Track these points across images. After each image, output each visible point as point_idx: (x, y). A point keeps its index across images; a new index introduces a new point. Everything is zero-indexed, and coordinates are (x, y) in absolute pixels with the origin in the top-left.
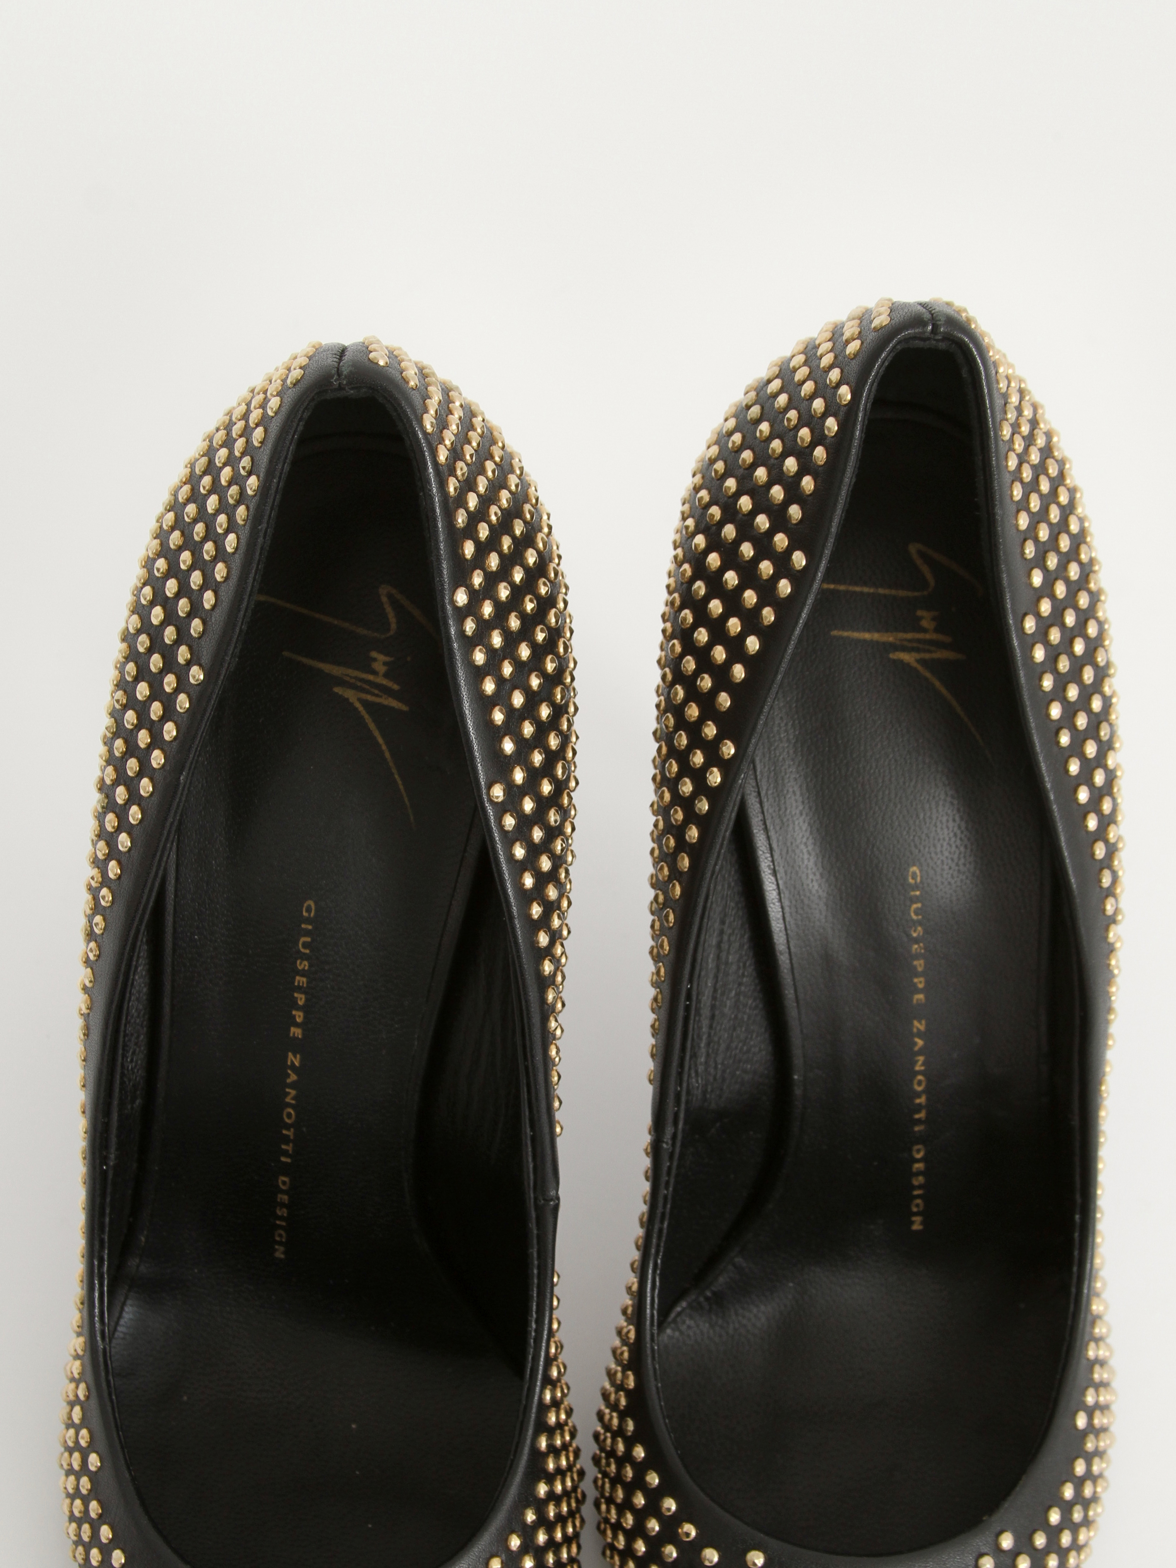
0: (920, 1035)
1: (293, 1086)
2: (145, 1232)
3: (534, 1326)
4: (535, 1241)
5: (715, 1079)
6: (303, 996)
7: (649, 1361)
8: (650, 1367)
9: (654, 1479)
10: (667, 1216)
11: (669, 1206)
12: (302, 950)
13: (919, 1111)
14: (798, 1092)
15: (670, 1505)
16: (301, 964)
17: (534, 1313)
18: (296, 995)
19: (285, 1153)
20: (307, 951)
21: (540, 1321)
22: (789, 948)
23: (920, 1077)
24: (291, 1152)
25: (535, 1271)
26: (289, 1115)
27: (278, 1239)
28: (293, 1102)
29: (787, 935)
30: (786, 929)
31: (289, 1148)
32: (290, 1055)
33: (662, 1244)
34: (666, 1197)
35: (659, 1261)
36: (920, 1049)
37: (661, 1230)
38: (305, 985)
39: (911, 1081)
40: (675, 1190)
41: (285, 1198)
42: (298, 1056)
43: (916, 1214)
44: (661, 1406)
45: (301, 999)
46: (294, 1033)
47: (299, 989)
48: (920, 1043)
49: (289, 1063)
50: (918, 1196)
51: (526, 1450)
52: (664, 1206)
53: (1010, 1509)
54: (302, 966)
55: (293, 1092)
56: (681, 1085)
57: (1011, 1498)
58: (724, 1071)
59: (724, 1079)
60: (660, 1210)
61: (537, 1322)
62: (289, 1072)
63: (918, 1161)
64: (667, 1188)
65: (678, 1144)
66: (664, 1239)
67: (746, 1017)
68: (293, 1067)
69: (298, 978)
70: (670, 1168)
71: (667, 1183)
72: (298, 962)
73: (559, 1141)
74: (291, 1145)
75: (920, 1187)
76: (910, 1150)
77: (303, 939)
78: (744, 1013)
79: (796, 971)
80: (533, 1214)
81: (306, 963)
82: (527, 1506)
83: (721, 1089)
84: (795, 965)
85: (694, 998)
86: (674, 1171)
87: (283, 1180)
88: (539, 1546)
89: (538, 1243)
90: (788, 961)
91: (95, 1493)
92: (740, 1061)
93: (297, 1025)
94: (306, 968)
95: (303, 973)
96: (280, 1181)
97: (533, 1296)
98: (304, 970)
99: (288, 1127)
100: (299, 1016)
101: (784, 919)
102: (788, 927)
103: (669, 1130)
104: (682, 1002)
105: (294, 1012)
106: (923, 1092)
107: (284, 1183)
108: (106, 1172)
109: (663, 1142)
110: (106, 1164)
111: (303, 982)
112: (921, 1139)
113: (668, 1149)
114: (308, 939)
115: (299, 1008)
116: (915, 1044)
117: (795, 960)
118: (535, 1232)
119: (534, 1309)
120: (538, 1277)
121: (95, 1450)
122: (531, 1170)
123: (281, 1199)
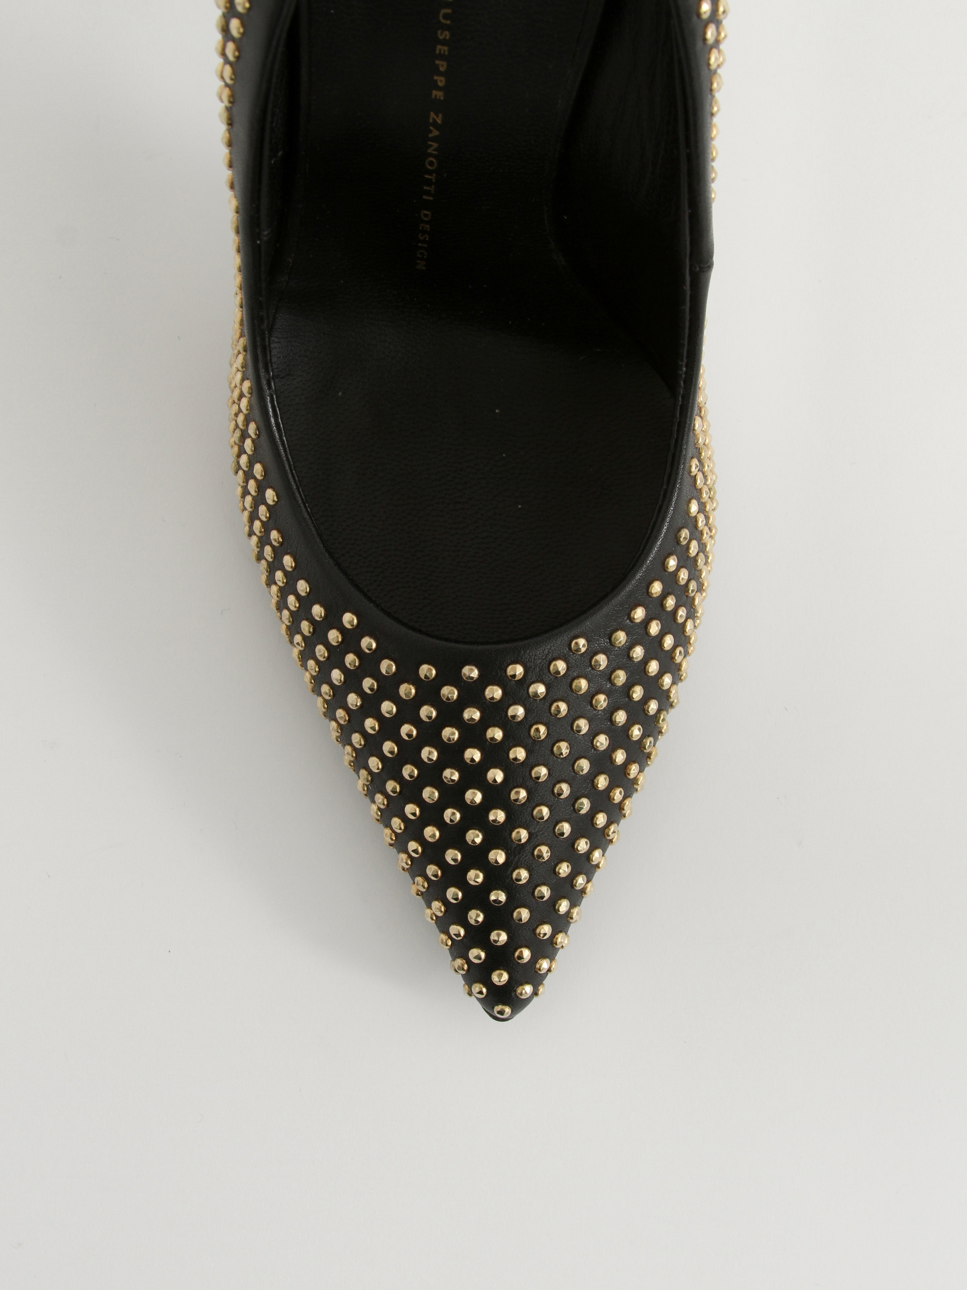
1: (434, 139)
2: (293, 255)
4: (687, 298)
6: (445, 64)
12: (443, 21)
16: (441, 34)
18: (437, 62)
19: (428, 193)
20: (448, 22)
24: (432, 192)
26: (431, 163)
27: (419, 256)
28: (435, 153)
31: (432, 189)
32: (432, 115)
38: (446, 53)
41: (427, 227)
42: (440, 115)
45: (443, 66)
46: (436, 96)
47: (441, 57)
49: (431, 121)
54: (443, 36)
55: (435, 145)
62: (431, 128)
68: (435, 124)
69: (439, 47)
72: (439, 32)
74: (433, 186)
77: (444, 11)
80: (688, 279)
81: (447, 33)
82: (682, 528)
87: (426, 214)
89: (691, 300)
91: (274, 523)
93: (439, 88)
94: (448, 38)
95: (444, 43)
96: (422, 214)
98: (445, 39)
99: (430, 173)
100: (441, 81)
105: (435, 78)
107: (426, 215)
108: (259, 246)
110: (260, 239)
111: (444, 51)
114: (448, 11)
115: (440, 74)
118: (688, 293)
119: (685, 355)
120: (690, 328)
121: (271, 487)
122: (688, 242)
123: (423, 227)
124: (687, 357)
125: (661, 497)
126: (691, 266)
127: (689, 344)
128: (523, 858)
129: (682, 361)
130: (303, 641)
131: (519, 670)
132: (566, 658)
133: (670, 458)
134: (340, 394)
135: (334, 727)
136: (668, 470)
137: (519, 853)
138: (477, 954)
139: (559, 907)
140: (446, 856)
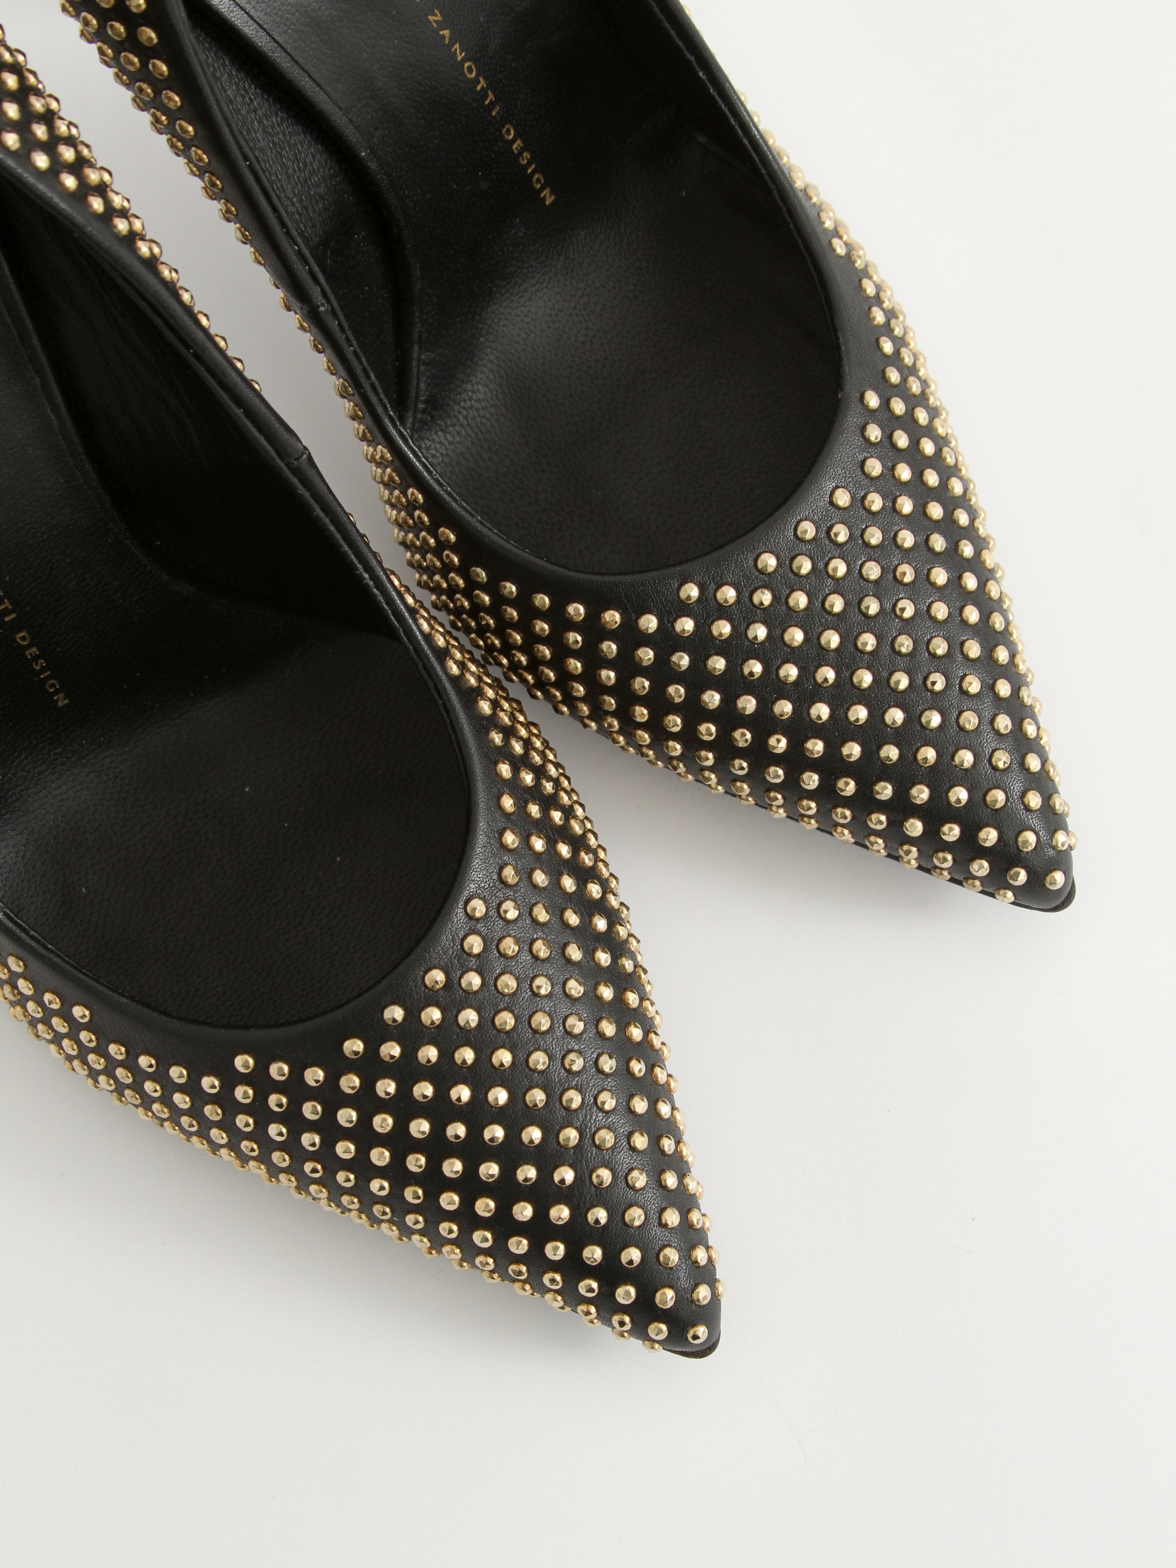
0: (441, 26)
3: (366, 576)
4: (312, 502)
5: (300, 215)
7: (454, 504)
8: (459, 509)
9: (543, 600)
10: (369, 368)
11: (364, 359)
13: (487, 96)
14: (373, 166)
15: (577, 610)
17: (358, 565)
19: (7, 612)
21: (369, 569)
22: (276, 41)
23: (467, 65)
24: (10, 607)
25: (332, 528)
27: (52, 690)
29: (265, 30)
30: (261, 26)
31: (6, 605)
33: (383, 396)
34: (355, 353)
35: (391, 413)
36: (450, 39)
37: (373, 386)
39: (463, 74)
40: (358, 341)
41: (34, 651)
43: (542, 189)
44: (496, 534)
48: (446, 33)
50: (534, 172)
51: (448, 686)
52: (361, 363)
53: (852, 372)
56: (296, 244)
57: (845, 360)
58: (301, 201)
59: (305, 208)
60: (359, 371)
61: (366, 571)
63: (513, 141)
64: (352, 345)
65: (332, 298)
66: (380, 391)
67: (281, 136)
70: (340, 325)
71: (347, 339)
73: (265, 394)
75: (529, 163)
76: (502, 136)
78: (278, 133)
79: (297, 58)
80: (295, 481)
82: (487, 732)
83: (311, 219)
84: (293, 53)
85: (250, 154)
86: (346, 326)
88: (521, 756)
89: (317, 501)
90: (284, 54)
91: (104, 1038)
92: (306, 181)
96: (18, 640)
97: (345, 552)
101: (251, 17)
102: (261, 22)
103: (316, 293)
104: (243, 165)
106: (477, 75)
107: (23, 639)
109: (319, 306)
112: (505, 119)
113: (327, 309)
116: (443, 37)
117: (289, 48)
118: (307, 495)
119: (355, 560)
120: (339, 531)
121: (74, 1005)
122: (265, 443)
123: (31, 654)
124: (360, 563)
125: (445, 715)
126: (287, 465)
127: (350, 548)
128: (591, 1158)
129: (357, 569)
130: (221, 1132)
131: (437, 976)
132: (474, 930)
133: (424, 673)
134: (84, 890)
135: (315, 1190)
136: (431, 685)
137: (582, 1155)
138: (626, 1294)
139: (666, 1183)
140: (515, 1217)
